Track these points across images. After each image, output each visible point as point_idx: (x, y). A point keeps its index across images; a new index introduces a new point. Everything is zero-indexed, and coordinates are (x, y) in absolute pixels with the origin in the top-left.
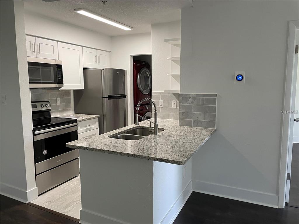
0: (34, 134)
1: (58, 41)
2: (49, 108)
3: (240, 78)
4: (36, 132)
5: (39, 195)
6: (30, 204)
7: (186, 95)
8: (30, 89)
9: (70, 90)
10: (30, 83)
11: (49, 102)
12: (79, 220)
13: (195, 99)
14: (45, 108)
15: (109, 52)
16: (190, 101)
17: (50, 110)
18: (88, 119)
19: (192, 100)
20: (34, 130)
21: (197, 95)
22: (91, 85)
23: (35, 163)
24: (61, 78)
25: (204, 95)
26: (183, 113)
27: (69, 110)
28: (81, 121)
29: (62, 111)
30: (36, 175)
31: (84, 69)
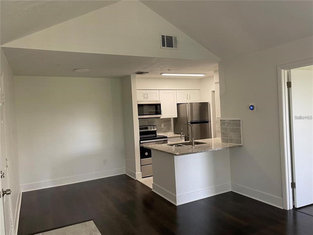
0: (140, 143)
1: (159, 90)
2: (155, 129)
3: (252, 108)
4: (141, 142)
5: (142, 178)
6: (136, 180)
7: (224, 120)
8: (139, 118)
9: (171, 118)
10: (138, 115)
11: (155, 126)
12: (152, 189)
13: (228, 123)
14: (153, 130)
15: (200, 90)
16: (226, 125)
17: (156, 131)
18: (175, 137)
19: (227, 124)
20: (140, 141)
21: (230, 120)
22: (182, 115)
23: (141, 159)
24: (160, 112)
25: (233, 120)
26: (223, 133)
27: (170, 131)
28: (170, 138)
29: (165, 132)
30: (141, 166)
31: (177, 104)
